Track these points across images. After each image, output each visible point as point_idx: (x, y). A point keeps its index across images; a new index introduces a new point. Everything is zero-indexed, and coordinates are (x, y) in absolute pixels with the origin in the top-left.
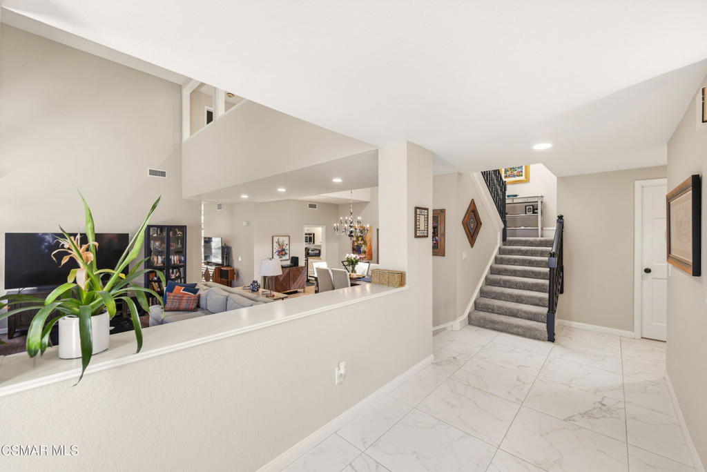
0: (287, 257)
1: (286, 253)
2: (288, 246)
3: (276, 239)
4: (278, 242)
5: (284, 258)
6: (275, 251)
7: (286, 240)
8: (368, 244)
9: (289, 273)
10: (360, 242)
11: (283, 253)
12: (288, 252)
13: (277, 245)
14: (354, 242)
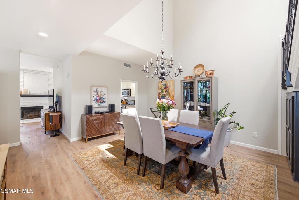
0: (105, 104)
1: (104, 101)
2: (105, 96)
3: (94, 89)
4: (96, 91)
5: (102, 105)
6: (93, 99)
7: (104, 90)
8: (171, 94)
9: (104, 119)
10: (164, 93)
11: (102, 101)
12: (106, 100)
13: (95, 94)
14: (159, 93)
